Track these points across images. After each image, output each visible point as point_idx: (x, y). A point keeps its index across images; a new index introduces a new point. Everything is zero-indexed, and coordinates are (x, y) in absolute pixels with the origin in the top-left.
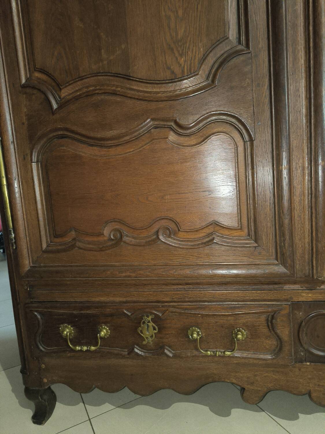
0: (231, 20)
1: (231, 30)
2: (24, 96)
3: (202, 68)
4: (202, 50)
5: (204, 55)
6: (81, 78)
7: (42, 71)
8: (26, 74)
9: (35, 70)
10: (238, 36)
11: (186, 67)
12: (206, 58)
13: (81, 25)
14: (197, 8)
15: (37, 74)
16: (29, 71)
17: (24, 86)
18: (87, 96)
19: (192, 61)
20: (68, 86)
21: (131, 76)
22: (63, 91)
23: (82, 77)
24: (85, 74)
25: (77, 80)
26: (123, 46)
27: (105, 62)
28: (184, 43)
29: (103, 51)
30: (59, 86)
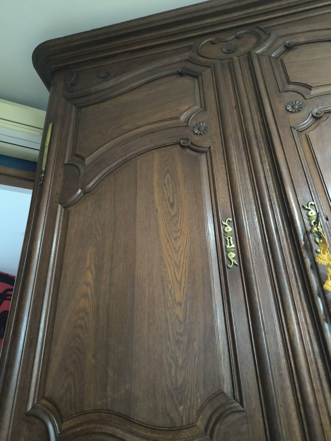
0: (225, 375)
1: (225, 383)
2: (26, 424)
3: (200, 419)
4: (199, 400)
5: (202, 406)
6: (85, 413)
7: (49, 400)
8: (34, 399)
9: (43, 398)
10: (232, 391)
11: (184, 416)
12: (203, 409)
13: (93, 361)
14: (195, 360)
15: (44, 402)
16: (38, 398)
17: (28, 414)
18: (87, 434)
19: (191, 411)
20: (70, 418)
21: (132, 418)
22: (64, 424)
23: (85, 411)
24: (89, 410)
25: (80, 414)
26: (128, 386)
27: (109, 400)
28: (183, 391)
29: (108, 387)
30: (62, 419)
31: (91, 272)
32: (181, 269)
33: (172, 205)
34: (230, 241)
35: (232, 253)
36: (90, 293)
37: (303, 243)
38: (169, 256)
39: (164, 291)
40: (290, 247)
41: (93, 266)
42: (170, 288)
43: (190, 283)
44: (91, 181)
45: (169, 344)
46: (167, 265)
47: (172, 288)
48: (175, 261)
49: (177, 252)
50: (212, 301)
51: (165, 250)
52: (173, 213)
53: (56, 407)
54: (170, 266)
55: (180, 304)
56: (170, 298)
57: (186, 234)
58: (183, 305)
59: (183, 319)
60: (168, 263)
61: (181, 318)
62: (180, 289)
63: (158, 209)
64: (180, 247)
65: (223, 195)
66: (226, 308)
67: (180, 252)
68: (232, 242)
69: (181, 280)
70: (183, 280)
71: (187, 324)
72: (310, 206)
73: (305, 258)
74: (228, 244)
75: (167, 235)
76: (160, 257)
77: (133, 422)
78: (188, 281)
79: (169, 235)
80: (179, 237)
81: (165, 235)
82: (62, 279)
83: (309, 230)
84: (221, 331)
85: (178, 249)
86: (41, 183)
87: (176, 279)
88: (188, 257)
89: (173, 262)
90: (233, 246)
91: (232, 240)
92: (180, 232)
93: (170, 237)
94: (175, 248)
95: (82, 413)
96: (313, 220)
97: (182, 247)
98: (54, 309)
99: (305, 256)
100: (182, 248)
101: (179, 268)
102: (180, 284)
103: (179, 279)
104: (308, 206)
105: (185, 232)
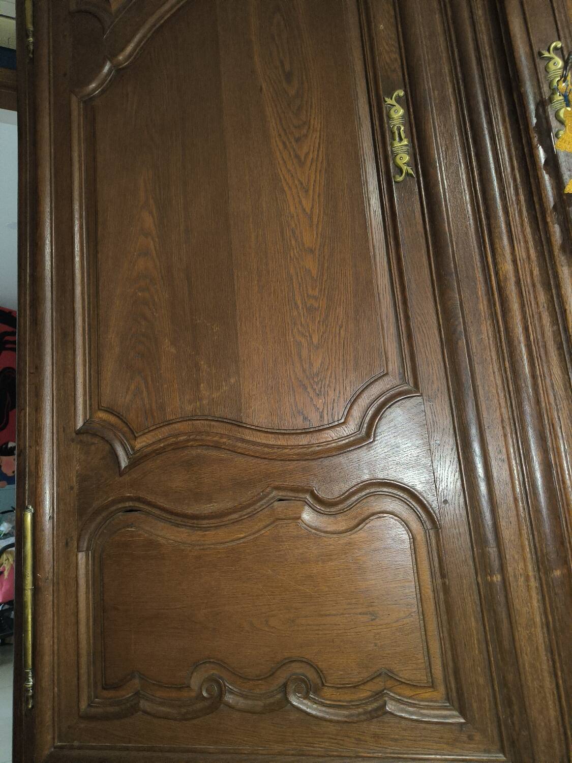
1: (390, 362)
2: (79, 446)
4: (348, 389)
5: (352, 397)
6: (169, 423)
7: (110, 410)
8: (85, 413)
9: (99, 409)
10: (401, 372)
11: (325, 412)
13: (172, 350)
14: (340, 334)
15: (102, 415)
16: (91, 409)
17: (79, 433)
18: (175, 449)
19: (334, 404)
20: (147, 433)
21: (243, 422)
22: (139, 440)
23: (169, 421)
24: (174, 418)
25: (162, 425)
26: (232, 380)
27: (205, 402)
28: (322, 378)
29: (202, 385)
30: (133, 433)
31: (151, 213)
32: (311, 192)
33: (289, 77)
34: (399, 134)
35: (403, 155)
36: (152, 247)
37: (534, 121)
38: (289, 171)
39: (282, 232)
40: (510, 135)
41: (151, 201)
42: (294, 226)
43: (327, 215)
44: (128, 42)
45: (295, 313)
46: (286, 189)
47: (296, 225)
48: (299, 180)
49: (302, 164)
50: (367, 241)
51: (281, 162)
52: (292, 92)
53: (121, 419)
54: (290, 188)
55: (312, 251)
56: (293, 242)
57: (318, 129)
58: (317, 252)
59: (318, 274)
60: (287, 184)
61: (314, 272)
62: (311, 226)
63: (264, 87)
64: (307, 154)
65: (386, 47)
66: (393, 249)
67: (308, 163)
68: (403, 136)
69: (312, 213)
70: (316, 211)
71: (326, 281)
72: (553, 51)
73: (536, 147)
74: (397, 139)
75: (283, 134)
76: (272, 175)
77: (246, 428)
78: (324, 212)
79: (286, 134)
80: (306, 136)
81: (280, 135)
82: (100, 229)
83: (547, 98)
84: (383, 287)
85: (305, 158)
86: (31, 56)
87: (304, 210)
88: (323, 171)
89: (296, 182)
90: (405, 142)
91: (405, 131)
92: (307, 127)
93: (288, 138)
94: (297, 156)
95: (164, 424)
96: (555, 77)
97: (311, 153)
98: (95, 280)
99: (536, 144)
100: (311, 156)
101: (307, 191)
102: (311, 218)
103: (308, 210)
104: (549, 51)
105: (316, 126)
